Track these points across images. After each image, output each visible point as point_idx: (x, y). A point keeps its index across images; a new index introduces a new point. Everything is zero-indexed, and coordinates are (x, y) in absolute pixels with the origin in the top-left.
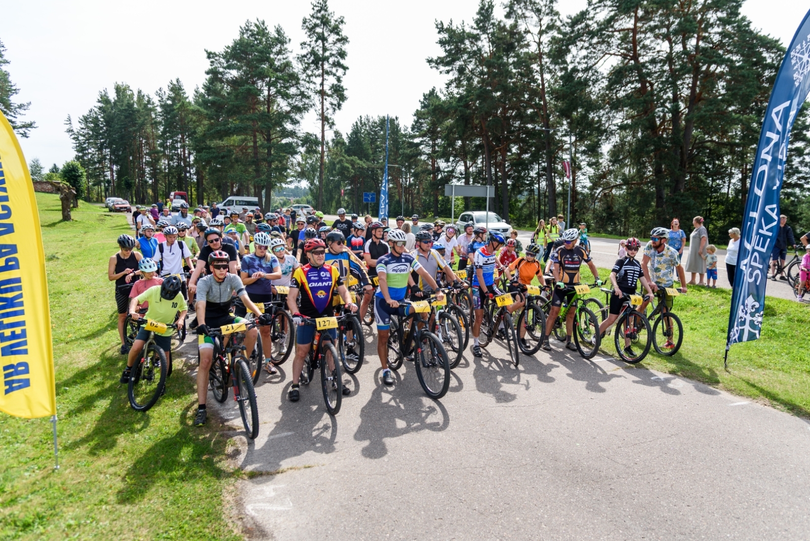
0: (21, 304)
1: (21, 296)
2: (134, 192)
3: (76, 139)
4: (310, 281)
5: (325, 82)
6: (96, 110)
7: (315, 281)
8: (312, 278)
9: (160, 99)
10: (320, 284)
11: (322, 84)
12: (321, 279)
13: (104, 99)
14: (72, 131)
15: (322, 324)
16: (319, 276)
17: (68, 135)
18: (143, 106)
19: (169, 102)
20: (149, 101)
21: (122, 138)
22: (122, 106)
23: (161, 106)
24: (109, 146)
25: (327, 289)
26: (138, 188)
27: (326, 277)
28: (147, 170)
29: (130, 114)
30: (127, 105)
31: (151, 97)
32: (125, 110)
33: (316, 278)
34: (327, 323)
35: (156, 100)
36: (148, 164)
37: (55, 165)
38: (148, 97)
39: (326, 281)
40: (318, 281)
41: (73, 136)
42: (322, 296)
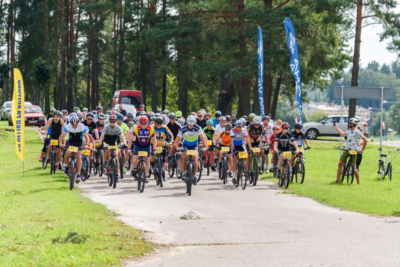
0: (20, 128)
1: (20, 125)
4: (139, 135)
7: (141, 135)
8: (140, 134)
10: (143, 137)
12: (144, 135)
15: (141, 154)
16: (144, 133)
25: (146, 139)
27: (147, 133)
33: (142, 134)
34: (143, 154)
39: (146, 136)
40: (142, 135)
42: (144, 141)
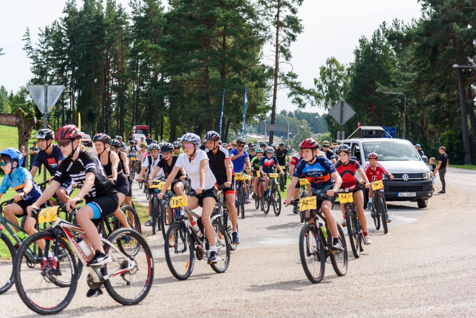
2: (96, 125)
3: (34, 58)
5: (280, 14)
6: (60, 21)
9: (133, 10)
11: (277, 16)
13: (70, 10)
14: (30, 48)
17: (25, 52)
18: (113, 19)
19: (143, 15)
20: (120, 12)
21: (87, 57)
22: (89, 18)
23: (135, 19)
24: (72, 67)
26: (101, 119)
28: (114, 96)
29: (98, 28)
30: (95, 18)
31: (123, 7)
32: (93, 23)
35: (128, 11)
36: (114, 88)
37: (3, 87)
38: (120, 6)
41: (31, 55)
